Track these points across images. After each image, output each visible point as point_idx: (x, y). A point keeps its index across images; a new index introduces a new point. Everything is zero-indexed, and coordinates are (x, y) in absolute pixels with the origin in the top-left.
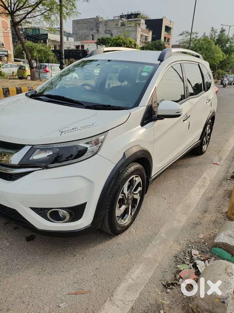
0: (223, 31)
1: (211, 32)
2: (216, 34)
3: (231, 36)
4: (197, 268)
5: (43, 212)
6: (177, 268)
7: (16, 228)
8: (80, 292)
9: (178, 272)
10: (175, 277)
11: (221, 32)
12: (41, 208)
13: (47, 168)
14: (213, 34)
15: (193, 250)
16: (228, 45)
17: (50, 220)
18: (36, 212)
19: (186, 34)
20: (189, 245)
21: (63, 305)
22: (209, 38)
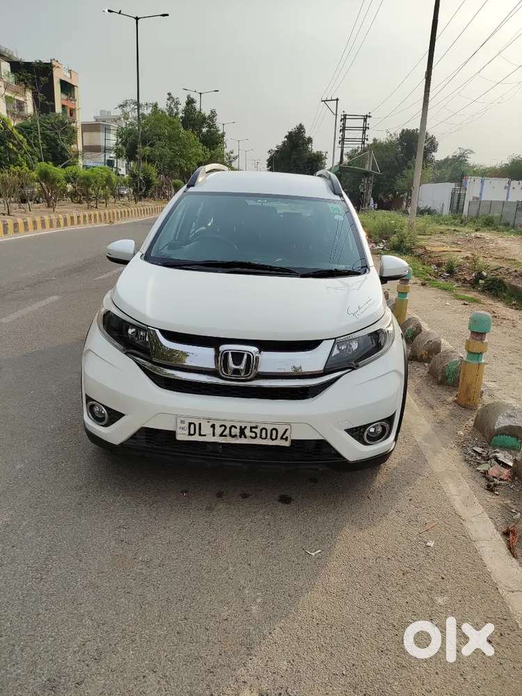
0: (190, 102)
1: (169, 102)
2: (179, 106)
3: (206, 112)
4: (500, 462)
5: (357, 433)
6: (478, 470)
7: (245, 496)
8: (428, 527)
9: (485, 473)
10: (488, 479)
11: (187, 104)
12: (357, 428)
13: (358, 367)
14: (172, 106)
15: (474, 448)
16: (204, 130)
17: (365, 444)
18: (351, 435)
19: (132, 106)
20: (462, 445)
21: (431, 544)
22: (167, 114)
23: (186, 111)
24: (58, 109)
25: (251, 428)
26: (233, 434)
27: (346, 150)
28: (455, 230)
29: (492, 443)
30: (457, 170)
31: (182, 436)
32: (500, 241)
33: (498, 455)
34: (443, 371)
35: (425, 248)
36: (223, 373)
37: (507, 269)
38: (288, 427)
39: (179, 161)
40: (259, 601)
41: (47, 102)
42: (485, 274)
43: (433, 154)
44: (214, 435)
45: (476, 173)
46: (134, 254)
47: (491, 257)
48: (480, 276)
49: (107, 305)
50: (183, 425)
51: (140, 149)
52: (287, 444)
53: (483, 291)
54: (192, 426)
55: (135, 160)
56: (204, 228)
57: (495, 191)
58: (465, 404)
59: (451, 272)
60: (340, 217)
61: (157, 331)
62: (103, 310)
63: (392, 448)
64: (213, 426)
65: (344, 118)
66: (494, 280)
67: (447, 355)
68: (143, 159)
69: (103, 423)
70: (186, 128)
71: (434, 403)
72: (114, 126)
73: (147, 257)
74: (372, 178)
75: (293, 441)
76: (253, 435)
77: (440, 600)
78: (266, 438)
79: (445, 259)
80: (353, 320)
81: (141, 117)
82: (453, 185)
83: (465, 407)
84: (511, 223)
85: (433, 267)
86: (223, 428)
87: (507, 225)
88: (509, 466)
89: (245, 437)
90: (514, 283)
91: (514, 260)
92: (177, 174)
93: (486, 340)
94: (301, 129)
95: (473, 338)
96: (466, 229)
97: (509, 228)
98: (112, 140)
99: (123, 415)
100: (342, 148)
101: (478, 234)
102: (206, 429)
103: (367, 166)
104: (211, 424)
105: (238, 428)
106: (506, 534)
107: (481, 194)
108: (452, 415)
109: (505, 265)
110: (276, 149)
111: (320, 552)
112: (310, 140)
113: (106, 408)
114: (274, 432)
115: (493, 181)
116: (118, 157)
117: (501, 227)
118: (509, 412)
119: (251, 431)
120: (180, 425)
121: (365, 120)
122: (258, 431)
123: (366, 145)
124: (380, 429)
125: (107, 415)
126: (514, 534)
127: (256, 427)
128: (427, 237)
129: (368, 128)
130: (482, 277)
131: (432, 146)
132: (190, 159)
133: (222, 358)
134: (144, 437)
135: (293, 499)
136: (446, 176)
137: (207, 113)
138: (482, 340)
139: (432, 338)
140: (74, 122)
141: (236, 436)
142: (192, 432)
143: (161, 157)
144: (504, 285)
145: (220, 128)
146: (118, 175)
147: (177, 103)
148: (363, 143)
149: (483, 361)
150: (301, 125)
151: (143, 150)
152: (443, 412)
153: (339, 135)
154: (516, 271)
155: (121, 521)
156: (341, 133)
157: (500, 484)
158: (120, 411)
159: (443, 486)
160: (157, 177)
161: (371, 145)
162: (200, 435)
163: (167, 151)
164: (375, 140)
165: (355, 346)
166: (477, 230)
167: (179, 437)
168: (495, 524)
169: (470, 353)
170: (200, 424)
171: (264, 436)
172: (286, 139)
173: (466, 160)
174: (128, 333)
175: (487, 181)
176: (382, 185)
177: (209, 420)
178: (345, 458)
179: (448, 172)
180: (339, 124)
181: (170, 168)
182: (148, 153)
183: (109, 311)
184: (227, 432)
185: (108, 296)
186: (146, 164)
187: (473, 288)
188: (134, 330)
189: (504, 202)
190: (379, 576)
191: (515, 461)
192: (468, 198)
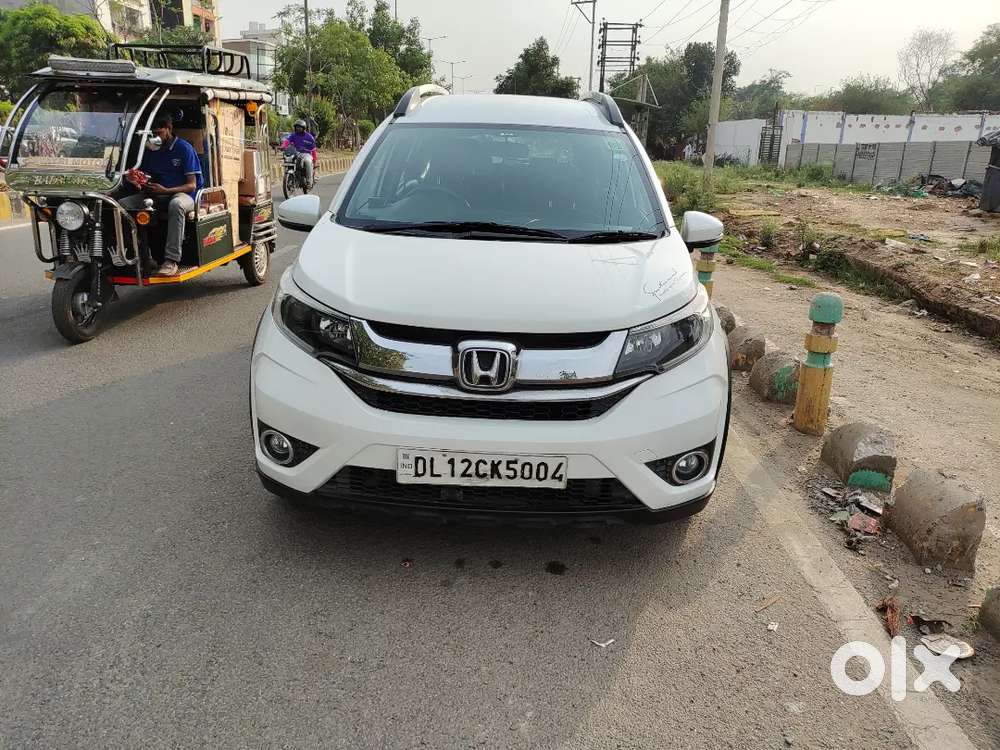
0: (381, 7)
1: (350, 8)
2: (365, 14)
3: (405, 22)
4: (863, 509)
5: (663, 468)
6: (833, 521)
7: (496, 565)
8: (767, 603)
9: (842, 525)
10: (848, 533)
11: (377, 11)
12: (662, 460)
13: (662, 370)
14: (355, 14)
15: (824, 490)
16: (403, 48)
17: (674, 483)
18: (655, 472)
19: (298, 14)
20: (806, 486)
21: (774, 626)
22: (348, 25)
23: (374, 21)
24: (188, 21)
25: (509, 463)
26: (481, 473)
27: (608, 75)
28: (768, 187)
29: (850, 481)
30: (767, 102)
31: (405, 477)
32: (835, 200)
33: (861, 498)
34: (771, 382)
35: (728, 212)
36: (464, 382)
37: (850, 238)
38: (563, 460)
39: (366, 93)
40: (529, 714)
41: (173, 9)
42: (818, 246)
43: (734, 78)
44: (453, 475)
45: (794, 106)
46: (320, 217)
47: (824, 222)
48: (810, 249)
49: (286, 287)
50: (406, 462)
51: (310, 76)
52: (561, 485)
53: (815, 270)
54: (421, 462)
55: (304, 92)
56: (415, 181)
57: (823, 131)
58: (806, 427)
59: (767, 243)
60: (622, 156)
61: (365, 323)
62: (281, 295)
63: (712, 490)
64: (451, 462)
65: (605, 28)
66: (831, 254)
67: (774, 359)
68: (315, 91)
69: (286, 462)
70: (375, 45)
71: (759, 426)
72: (271, 45)
73: (341, 219)
74: (647, 114)
75: (570, 481)
76: (511, 473)
77: (794, 707)
78: (530, 477)
79: (759, 226)
80: (653, 302)
81: (310, 29)
82: (763, 123)
83: (805, 432)
84: (848, 175)
85: (742, 238)
86: (466, 464)
87: (842, 177)
88: (877, 514)
89: (500, 477)
90: (860, 258)
91: (858, 226)
92: (364, 112)
93: (836, 335)
94: (541, 45)
95: (816, 331)
96: (784, 185)
97: (845, 182)
98: (268, 64)
99: (315, 449)
100: (603, 71)
101: (803, 191)
102: (442, 466)
103: (640, 96)
104: (448, 458)
105: (489, 464)
106: (882, 610)
107: (803, 135)
108: (788, 444)
109: (846, 233)
110: (507, 74)
111: (613, 643)
112: (555, 61)
113: (291, 439)
114: (542, 468)
115: (819, 116)
116: (279, 88)
117: (834, 181)
118: (873, 436)
119: (508, 468)
120: (401, 460)
121: (635, 31)
122: (518, 467)
123: (636, 68)
124: (694, 462)
125: (291, 449)
126: (893, 611)
127: (515, 462)
128: (730, 196)
129: (639, 42)
130: (814, 251)
131: (732, 67)
132: (383, 90)
133: (462, 361)
134: (348, 481)
135: (567, 566)
136: (753, 110)
137: (406, 24)
138: (829, 334)
139: (752, 335)
140: (212, 40)
141: (485, 475)
142: (420, 471)
143: (341, 87)
144: (847, 261)
145: (425, 45)
146: (278, 114)
147: (362, 10)
148: (632, 63)
149: (831, 365)
150: (542, 38)
151: (314, 78)
152: (775, 440)
153: (598, 52)
154: (863, 240)
155: (317, 605)
156: (601, 50)
157: (865, 540)
158: (311, 443)
159: (784, 544)
160: (336, 116)
161: (645, 66)
162: (432, 475)
163: (348, 78)
164: (649, 60)
165: (657, 340)
166: (799, 186)
167: (402, 479)
168: (864, 596)
169: (812, 352)
170: (432, 459)
171: (527, 474)
172: (521, 60)
173: (780, 87)
174: (319, 329)
175: (811, 116)
176: (661, 124)
177: (444, 452)
178: (645, 506)
179: (755, 105)
180: (598, 36)
181: (355, 104)
182: (321, 82)
183: (291, 296)
184: (472, 470)
185: (286, 275)
186: (319, 97)
187: (802, 266)
188: (328, 323)
189: (837, 145)
190: (703, 675)
191: (887, 507)
192: (786, 141)
